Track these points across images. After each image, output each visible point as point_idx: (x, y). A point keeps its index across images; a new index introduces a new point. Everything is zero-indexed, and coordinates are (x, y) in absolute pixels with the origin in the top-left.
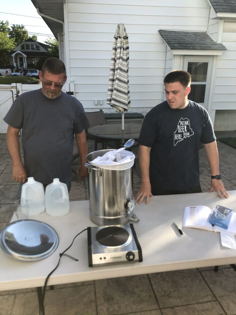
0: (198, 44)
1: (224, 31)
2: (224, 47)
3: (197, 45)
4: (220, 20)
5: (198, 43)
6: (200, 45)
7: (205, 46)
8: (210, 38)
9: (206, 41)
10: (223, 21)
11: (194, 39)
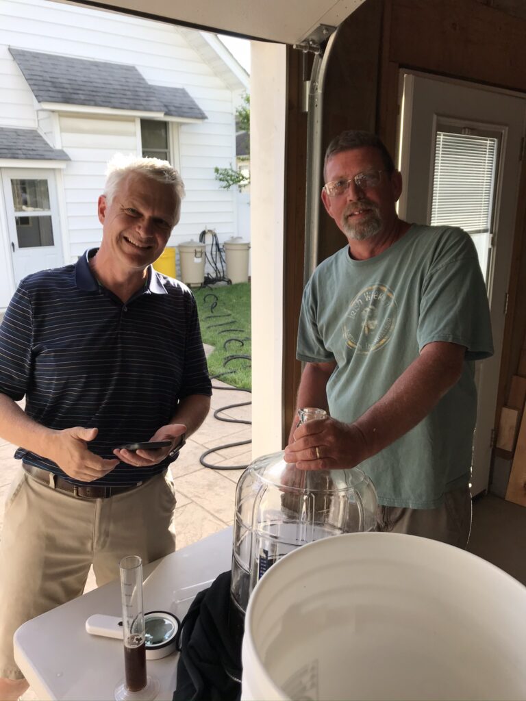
0: (20, 149)
1: (62, 130)
2: (66, 155)
3: (19, 152)
4: (51, 113)
5: (22, 148)
6: (25, 152)
7: (34, 153)
8: (44, 141)
9: (37, 145)
10: (57, 114)
11: (14, 141)
